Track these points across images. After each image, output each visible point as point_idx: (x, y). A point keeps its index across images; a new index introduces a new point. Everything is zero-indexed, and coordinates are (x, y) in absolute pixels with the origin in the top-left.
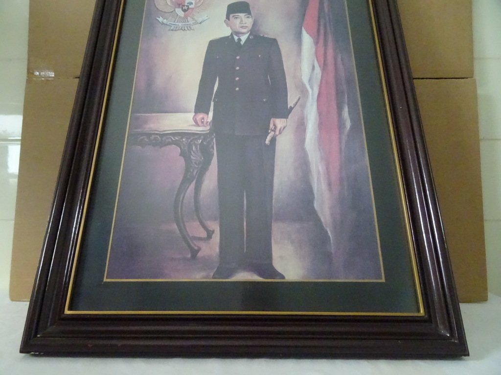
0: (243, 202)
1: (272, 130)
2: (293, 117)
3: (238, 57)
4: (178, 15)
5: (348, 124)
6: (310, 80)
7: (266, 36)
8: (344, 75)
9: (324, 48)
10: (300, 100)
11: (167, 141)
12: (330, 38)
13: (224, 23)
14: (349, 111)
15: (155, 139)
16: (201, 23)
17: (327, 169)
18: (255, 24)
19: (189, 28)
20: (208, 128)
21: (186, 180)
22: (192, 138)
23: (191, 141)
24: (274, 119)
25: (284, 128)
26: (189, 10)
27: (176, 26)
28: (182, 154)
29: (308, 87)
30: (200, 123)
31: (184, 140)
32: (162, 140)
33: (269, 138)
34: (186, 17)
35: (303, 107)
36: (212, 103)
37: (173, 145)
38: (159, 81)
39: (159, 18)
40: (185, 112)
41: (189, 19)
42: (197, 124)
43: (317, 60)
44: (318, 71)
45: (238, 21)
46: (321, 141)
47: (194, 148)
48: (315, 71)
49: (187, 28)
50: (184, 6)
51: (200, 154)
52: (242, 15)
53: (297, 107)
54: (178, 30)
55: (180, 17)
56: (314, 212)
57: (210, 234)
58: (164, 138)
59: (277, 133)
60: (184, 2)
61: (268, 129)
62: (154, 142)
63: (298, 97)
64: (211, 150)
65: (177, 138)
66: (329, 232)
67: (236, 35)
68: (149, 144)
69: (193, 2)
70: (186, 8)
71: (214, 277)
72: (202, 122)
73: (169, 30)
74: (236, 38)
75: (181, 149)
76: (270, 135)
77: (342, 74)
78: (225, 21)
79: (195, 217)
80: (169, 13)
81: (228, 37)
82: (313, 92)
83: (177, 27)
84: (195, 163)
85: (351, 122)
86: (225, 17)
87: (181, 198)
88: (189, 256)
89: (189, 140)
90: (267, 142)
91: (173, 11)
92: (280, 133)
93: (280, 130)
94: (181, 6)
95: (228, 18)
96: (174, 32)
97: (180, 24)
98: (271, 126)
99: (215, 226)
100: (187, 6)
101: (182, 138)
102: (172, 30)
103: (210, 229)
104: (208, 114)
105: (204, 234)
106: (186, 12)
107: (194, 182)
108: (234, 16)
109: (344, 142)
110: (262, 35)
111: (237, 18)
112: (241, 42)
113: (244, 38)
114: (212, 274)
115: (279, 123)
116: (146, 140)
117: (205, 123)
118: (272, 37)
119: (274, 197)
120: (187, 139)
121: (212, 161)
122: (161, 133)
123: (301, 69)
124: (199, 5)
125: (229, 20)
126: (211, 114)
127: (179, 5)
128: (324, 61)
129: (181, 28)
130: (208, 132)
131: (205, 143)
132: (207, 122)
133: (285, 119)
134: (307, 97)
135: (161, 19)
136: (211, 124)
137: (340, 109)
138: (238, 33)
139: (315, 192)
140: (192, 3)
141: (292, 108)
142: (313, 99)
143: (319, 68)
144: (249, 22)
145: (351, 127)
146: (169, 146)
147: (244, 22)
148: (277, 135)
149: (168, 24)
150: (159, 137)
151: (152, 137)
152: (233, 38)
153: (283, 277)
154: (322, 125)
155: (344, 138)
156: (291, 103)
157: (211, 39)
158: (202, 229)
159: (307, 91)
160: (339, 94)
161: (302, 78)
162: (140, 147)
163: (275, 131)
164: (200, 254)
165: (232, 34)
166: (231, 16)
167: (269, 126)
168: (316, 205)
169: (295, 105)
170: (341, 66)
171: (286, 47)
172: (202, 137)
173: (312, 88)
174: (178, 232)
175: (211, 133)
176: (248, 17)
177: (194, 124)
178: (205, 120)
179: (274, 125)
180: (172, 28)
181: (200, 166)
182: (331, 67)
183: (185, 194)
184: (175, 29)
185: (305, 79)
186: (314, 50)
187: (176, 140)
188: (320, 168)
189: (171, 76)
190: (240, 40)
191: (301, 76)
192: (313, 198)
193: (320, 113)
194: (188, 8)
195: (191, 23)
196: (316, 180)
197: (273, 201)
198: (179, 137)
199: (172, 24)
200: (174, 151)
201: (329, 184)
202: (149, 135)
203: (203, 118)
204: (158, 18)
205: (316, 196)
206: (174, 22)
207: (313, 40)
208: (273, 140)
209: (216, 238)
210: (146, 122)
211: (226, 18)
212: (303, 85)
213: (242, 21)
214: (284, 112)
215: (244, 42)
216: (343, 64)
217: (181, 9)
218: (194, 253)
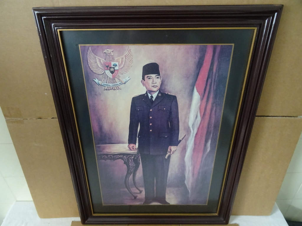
0: (154, 181)
1: (169, 152)
2: (181, 145)
3: (151, 110)
4: (108, 77)
5: (209, 149)
6: (193, 125)
7: (169, 94)
8: (214, 122)
9: (206, 103)
10: (186, 136)
11: (116, 157)
12: (212, 96)
13: (141, 83)
14: (211, 143)
15: (110, 156)
16: (125, 83)
17: (194, 169)
18: (162, 84)
19: (118, 88)
20: (137, 151)
21: (128, 173)
22: (129, 156)
23: (129, 157)
24: (171, 147)
25: (175, 151)
26: (116, 72)
27: (108, 86)
28: (125, 163)
29: (191, 129)
30: (132, 149)
31: (125, 157)
32: (114, 157)
33: (167, 156)
34: (114, 78)
35: (187, 140)
36: (137, 139)
37: (120, 159)
38: (106, 127)
39: (96, 79)
40: (123, 143)
41: (116, 79)
42: (131, 150)
43: (200, 112)
44: (199, 118)
45: (150, 81)
46: (193, 157)
47: (130, 160)
48: (197, 119)
49: (116, 87)
50: (111, 68)
51: (133, 163)
52: (153, 76)
53: (184, 140)
54: (110, 89)
55: (110, 78)
56: (185, 184)
57: (141, 192)
58: (115, 156)
59: (171, 153)
60: (110, 63)
61: (167, 151)
62: (110, 158)
63: (185, 135)
64: (139, 161)
65: (121, 156)
66: (189, 191)
67: (149, 93)
68: (108, 159)
69: (117, 63)
70: (112, 70)
71: (143, 204)
72: (133, 149)
73: (104, 90)
74: (150, 95)
75: (124, 161)
76: (168, 154)
77: (213, 121)
78: (141, 81)
79: (134, 186)
80: (101, 74)
81: (144, 94)
82: (194, 132)
83: (109, 88)
84: (132, 167)
85: (210, 148)
86: (142, 77)
87: (127, 180)
88: (133, 198)
89: (128, 157)
90: (166, 157)
91: (103, 73)
92: (173, 153)
93: (173, 152)
94: (109, 68)
95: (143, 78)
96: (108, 90)
97: (111, 84)
98: (169, 150)
99: (143, 189)
100: (114, 68)
101: (124, 156)
102: (106, 90)
103: (141, 190)
104: (135, 144)
105: (139, 192)
106: (114, 74)
107: (132, 174)
108: (148, 77)
109: (204, 157)
110: (167, 93)
111: (150, 78)
112: (153, 99)
113: (155, 95)
114: (142, 203)
115: (173, 148)
116: (106, 157)
117: (134, 149)
118: (173, 95)
119: (168, 179)
120: (126, 156)
121: (140, 166)
122: (113, 154)
123: (189, 118)
124: (122, 66)
125: (144, 81)
126: (137, 144)
127: (107, 67)
128: (204, 113)
129: (112, 87)
130: (136, 153)
131: (135, 158)
132: (136, 149)
133: (176, 147)
134: (190, 135)
135: (96, 81)
136: (138, 149)
137: (206, 141)
138: (151, 92)
139: (186, 177)
140: (116, 65)
141: (180, 141)
142: (193, 135)
143: (200, 117)
144: (158, 82)
145: (210, 151)
146: (118, 160)
147: (155, 82)
148: (171, 154)
149: (103, 84)
150: (112, 156)
151: (109, 156)
152: (147, 95)
153: (169, 204)
154: (195, 150)
155: (205, 156)
156: (180, 138)
157: (133, 97)
158: (137, 190)
159: (190, 131)
160: (208, 133)
161: (189, 123)
162: (104, 161)
163: (170, 153)
164: (137, 198)
165: (147, 92)
166: (146, 76)
167: (168, 150)
168: (186, 182)
169: (183, 139)
170: (213, 116)
171: (181, 102)
172: (134, 156)
173: (193, 130)
174: (128, 191)
175: (138, 154)
176: (158, 78)
177: (129, 149)
178: (134, 148)
179: (170, 149)
180: (106, 88)
181: (134, 168)
182: (207, 117)
183: (129, 179)
184: (108, 89)
185: (190, 124)
186: (199, 104)
187: (121, 157)
188: (190, 168)
189: (112, 123)
190: (152, 97)
191: (188, 122)
192: (185, 180)
193: (195, 144)
194: (114, 70)
195: (118, 83)
196: (187, 173)
197: (167, 181)
198: (122, 156)
199: (105, 85)
200: (121, 162)
201: (193, 175)
202: (107, 155)
203: (133, 147)
204: (94, 80)
205: (186, 179)
206: (106, 83)
207: (200, 97)
208: (169, 157)
209: (144, 193)
210: (104, 149)
211: (142, 79)
212: (189, 127)
213: (153, 81)
214: (176, 143)
215: (154, 99)
216: (215, 115)
217: (109, 71)
218: (135, 198)
